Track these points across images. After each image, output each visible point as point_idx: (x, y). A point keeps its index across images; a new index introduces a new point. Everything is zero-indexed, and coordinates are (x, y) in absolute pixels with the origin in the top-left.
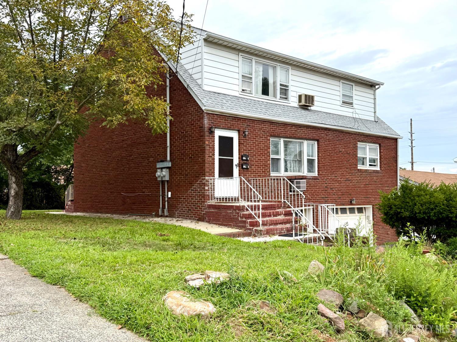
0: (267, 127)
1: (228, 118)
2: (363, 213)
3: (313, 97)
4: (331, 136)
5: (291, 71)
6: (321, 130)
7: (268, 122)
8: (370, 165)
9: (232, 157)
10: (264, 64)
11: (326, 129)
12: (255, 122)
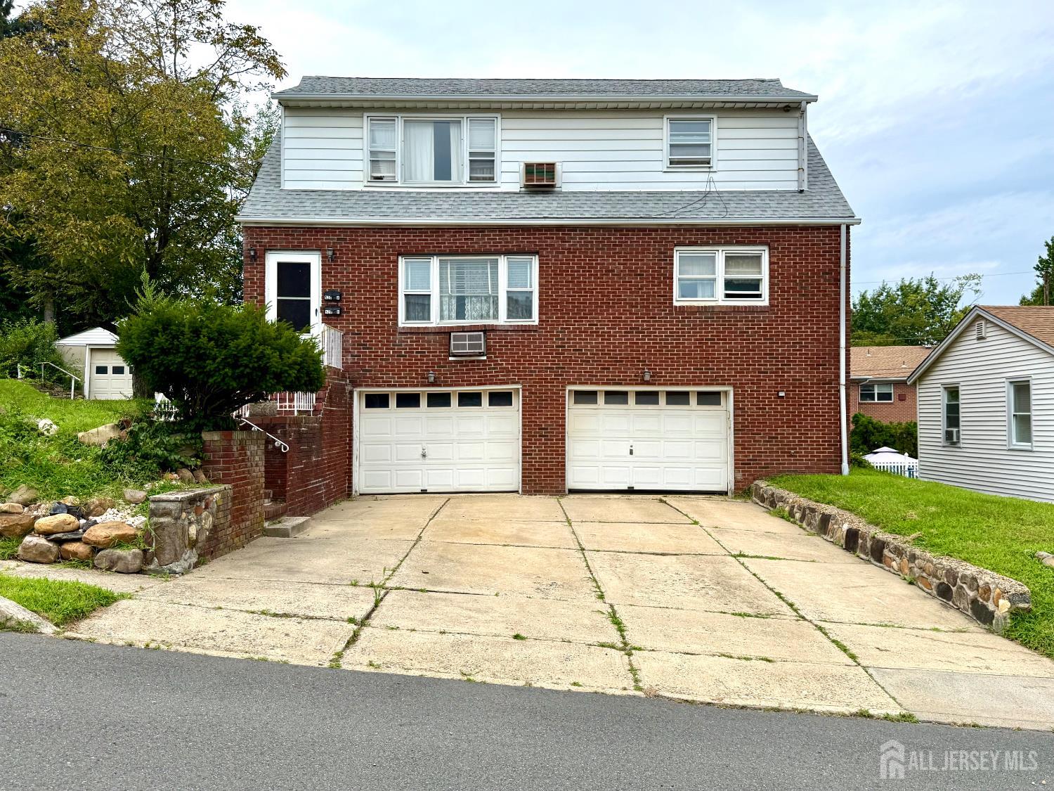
0: (387, 239)
1: (292, 231)
2: (719, 404)
3: (551, 167)
4: (576, 240)
5: (499, 123)
6: (545, 231)
7: (390, 229)
8: (727, 296)
9: (309, 295)
10: (435, 122)
11: (560, 228)
12: (358, 232)
